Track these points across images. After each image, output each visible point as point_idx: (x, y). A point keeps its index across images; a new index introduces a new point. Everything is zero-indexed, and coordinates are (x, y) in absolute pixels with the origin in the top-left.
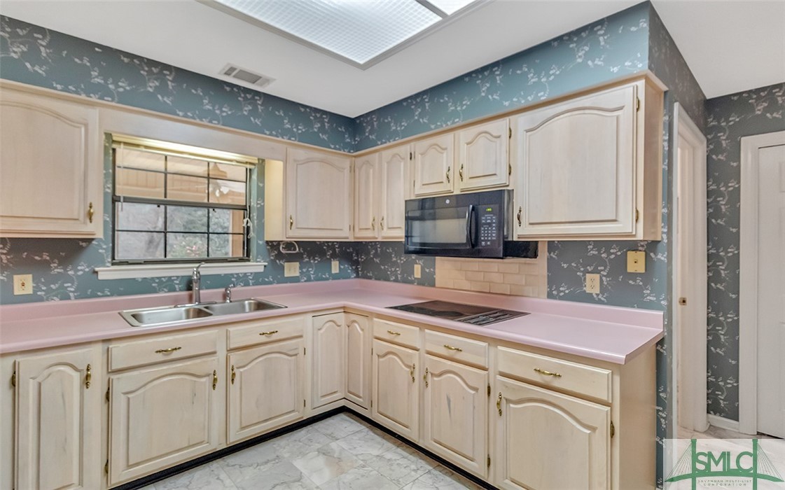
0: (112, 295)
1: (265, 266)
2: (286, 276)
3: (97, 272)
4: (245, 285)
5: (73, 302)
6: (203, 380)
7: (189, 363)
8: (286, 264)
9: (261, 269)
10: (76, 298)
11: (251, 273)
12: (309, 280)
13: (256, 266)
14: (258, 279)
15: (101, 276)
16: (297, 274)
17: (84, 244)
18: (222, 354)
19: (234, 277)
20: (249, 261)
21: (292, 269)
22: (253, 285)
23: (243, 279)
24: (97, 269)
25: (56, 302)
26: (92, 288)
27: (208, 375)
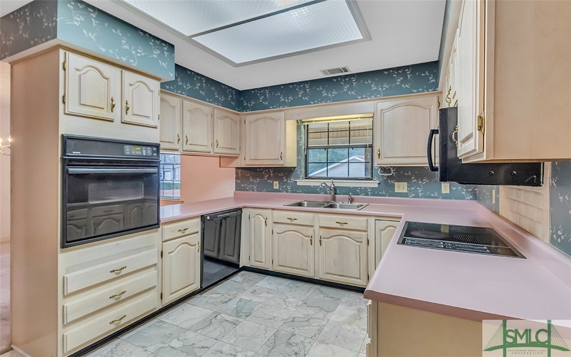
0: (302, 193)
1: (379, 184)
2: (396, 191)
3: (296, 182)
4: (365, 195)
5: (290, 194)
6: (307, 238)
7: (301, 227)
8: (396, 183)
9: (377, 186)
10: (291, 192)
11: (370, 188)
12: (417, 196)
13: (374, 184)
14: (374, 192)
15: (298, 184)
16: (405, 191)
17: (293, 169)
18: (317, 228)
19: (358, 189)
20: (372, 180)
21: (401, 187)
22: (371, 195)
23: (365, 191)
24: (296, 180)
25: (285, 193)
26: (296, 189)
27: (309, 237)
